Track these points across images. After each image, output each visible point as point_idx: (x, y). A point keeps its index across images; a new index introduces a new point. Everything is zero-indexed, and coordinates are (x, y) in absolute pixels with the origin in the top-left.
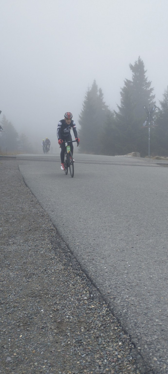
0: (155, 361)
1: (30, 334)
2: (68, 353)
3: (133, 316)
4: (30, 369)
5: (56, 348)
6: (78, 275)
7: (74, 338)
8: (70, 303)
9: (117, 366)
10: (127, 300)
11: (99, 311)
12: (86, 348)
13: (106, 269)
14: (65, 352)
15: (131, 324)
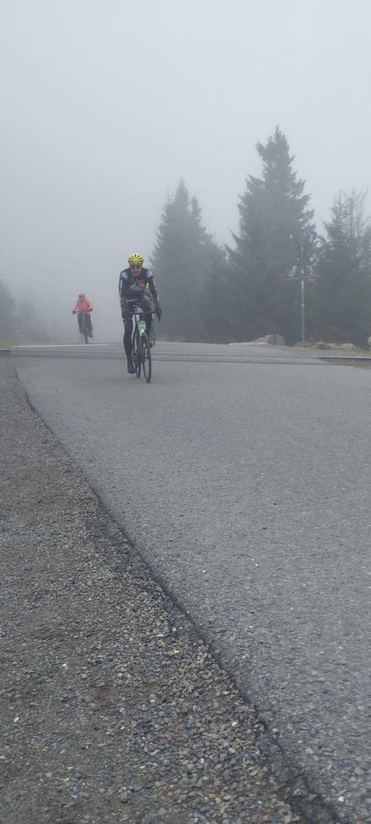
0: (309, 755)
1: (36, 715)
2: (121, 750)
3: (264, 666)
4: (35, 787)
5: (95, 739)
6: (145, 589)
7: (134, 717)
8: (127, 646)
9: (227, 772)
10: (249, 634)
11: (190, 661)
12: (159, 738)
13: (205, 573)
14: (114, 748)
15: (258, 682)
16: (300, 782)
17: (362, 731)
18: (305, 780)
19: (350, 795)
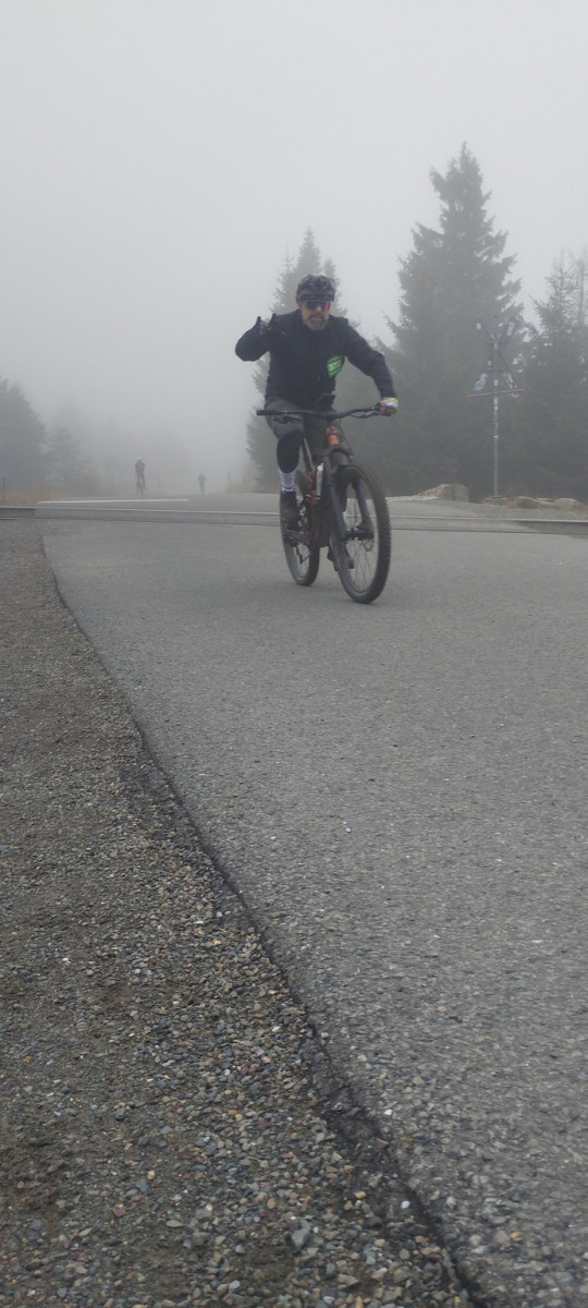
0: (361, 1064)
2: (124, 1060)
4: (9, 1103)
5: (93, 1049)
6: (189, 861)
7: (148, 1022)
8: (153, 936)
9: (256, 1084)
10: (318, 919)
11: (234, 954)
12: (177, 1046)
13: (274, 841)
14: (116, 1059)
16: (343, 1095)
17: (435, 1035)
18: (351, 1092)
19: (400, 1107)
